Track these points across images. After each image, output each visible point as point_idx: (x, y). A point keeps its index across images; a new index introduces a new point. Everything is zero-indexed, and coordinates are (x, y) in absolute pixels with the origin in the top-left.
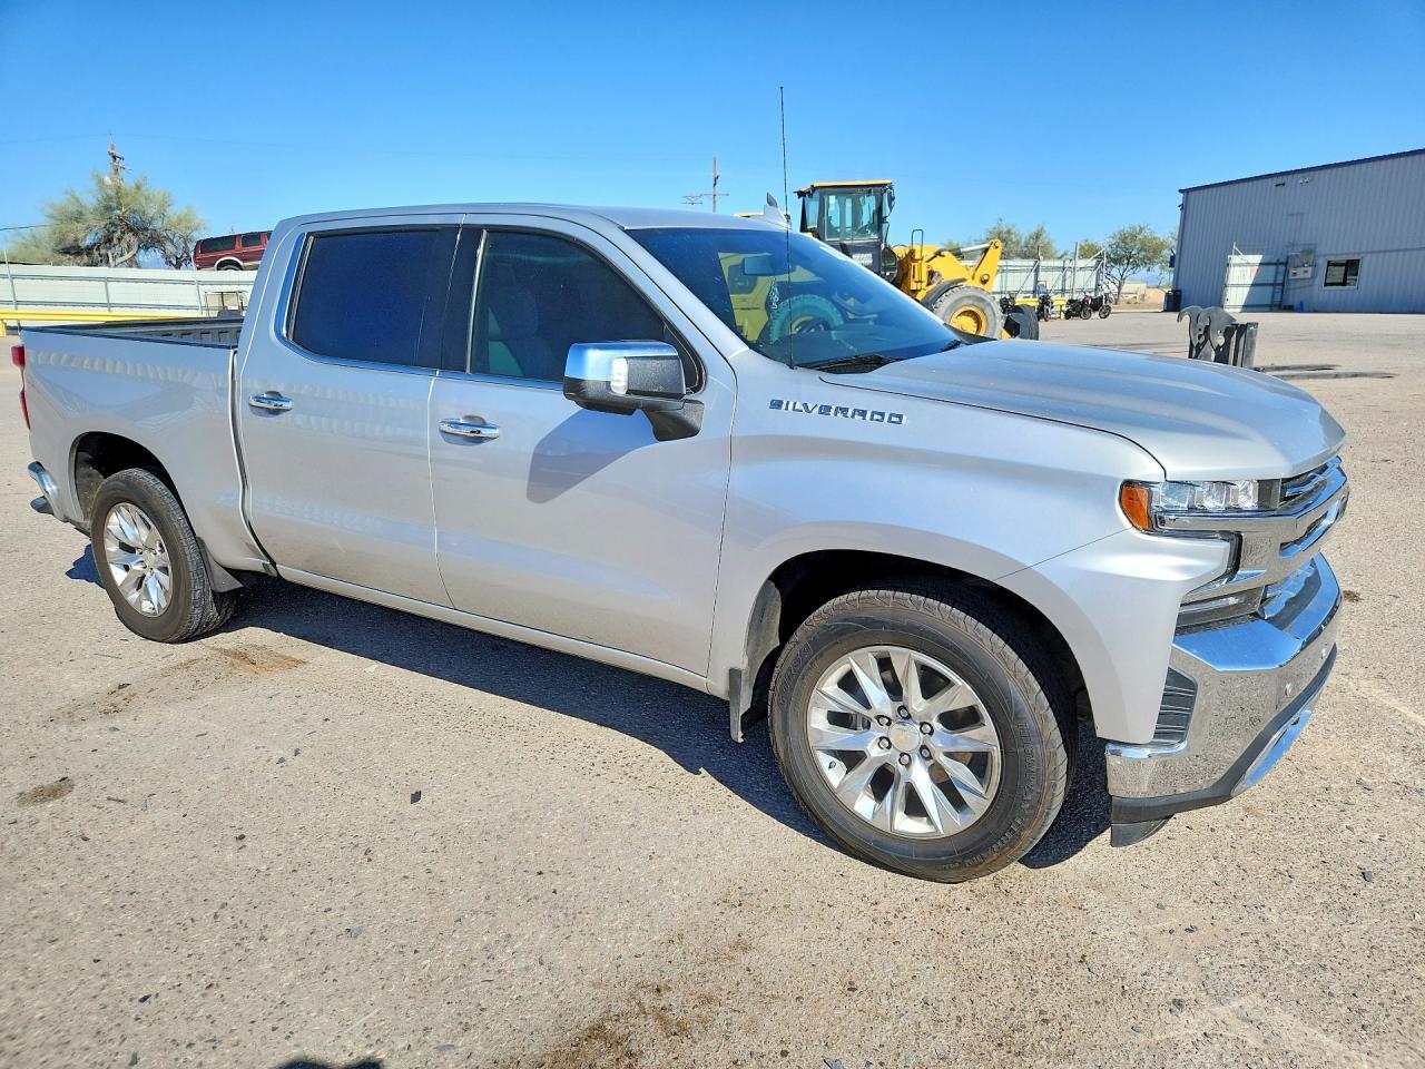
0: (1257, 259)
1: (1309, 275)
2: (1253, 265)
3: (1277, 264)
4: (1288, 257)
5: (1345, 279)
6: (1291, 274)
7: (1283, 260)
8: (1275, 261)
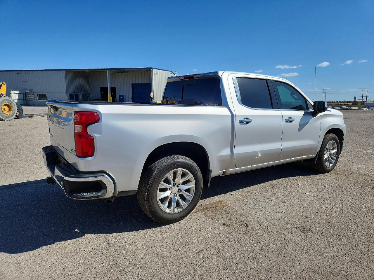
0: (18, 92)
1: (33, 97)
2: (17, 94)
3: (23, 94)
4: (25, 92)
5: (40, 99)
6: (28, 97)
7: (24, 93)
8: (22, 93)
